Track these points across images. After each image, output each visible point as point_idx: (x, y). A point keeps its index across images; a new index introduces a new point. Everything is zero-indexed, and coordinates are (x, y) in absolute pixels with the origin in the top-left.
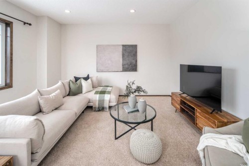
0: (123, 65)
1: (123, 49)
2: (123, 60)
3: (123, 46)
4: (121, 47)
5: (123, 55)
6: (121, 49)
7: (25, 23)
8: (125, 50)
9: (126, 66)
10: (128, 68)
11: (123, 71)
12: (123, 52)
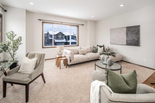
0: (127, 41)
1: (127, 30)
2: (127, 37)
3: (127, 27)
4: (126, 28)
5: (127, 34)
6: (125, 30)
7: (82, 25)
8: (129, 30)
9: (129, 42)
10: (131, 43)
11: (127, 45)
12: (126, 32)
